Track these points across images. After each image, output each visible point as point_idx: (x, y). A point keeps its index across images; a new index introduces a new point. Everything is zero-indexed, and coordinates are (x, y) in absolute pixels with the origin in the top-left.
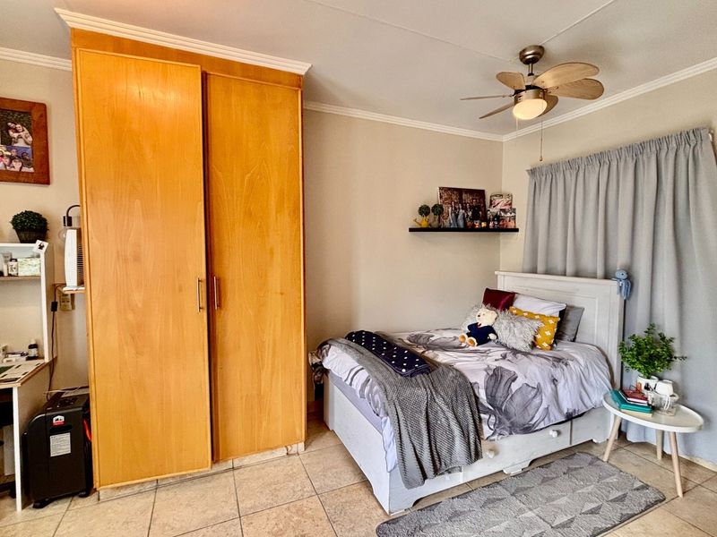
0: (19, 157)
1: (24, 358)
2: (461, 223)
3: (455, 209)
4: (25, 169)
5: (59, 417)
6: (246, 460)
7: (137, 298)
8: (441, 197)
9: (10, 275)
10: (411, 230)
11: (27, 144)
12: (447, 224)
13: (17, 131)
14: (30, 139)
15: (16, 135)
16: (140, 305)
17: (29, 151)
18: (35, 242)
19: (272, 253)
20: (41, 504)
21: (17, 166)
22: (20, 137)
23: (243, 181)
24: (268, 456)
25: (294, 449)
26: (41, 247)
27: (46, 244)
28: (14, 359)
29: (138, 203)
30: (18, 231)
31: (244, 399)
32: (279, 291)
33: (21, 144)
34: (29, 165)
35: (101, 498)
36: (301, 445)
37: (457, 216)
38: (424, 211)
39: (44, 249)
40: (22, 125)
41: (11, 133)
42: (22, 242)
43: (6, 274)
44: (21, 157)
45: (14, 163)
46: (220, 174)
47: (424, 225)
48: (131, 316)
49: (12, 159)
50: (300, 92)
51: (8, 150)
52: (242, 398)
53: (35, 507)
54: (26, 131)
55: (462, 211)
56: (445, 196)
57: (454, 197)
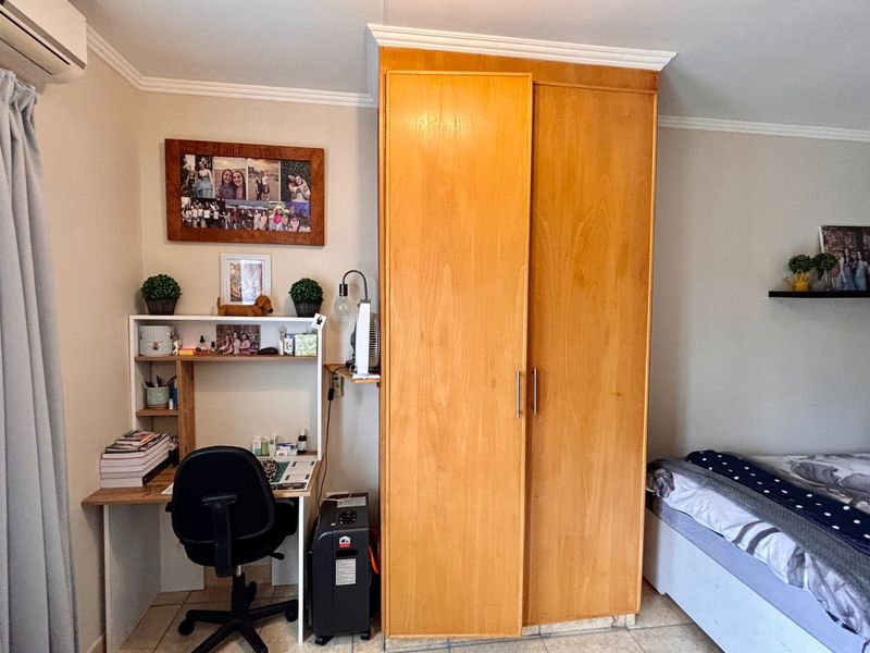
0: (297, 216)
1: (295, 452)
2: (862, 284)
3: (851, 260)
4: (303, 229)
5: (345, 538)
6: (557, 627)
7: (442, 394)
8: (826, 242)
9: (285, 353)
10: (772, 294)
11: (306, 199)
12: (837, 285)
13: (296, 185)
14: (308, 193)
15: (295, 189)
16: (444, 404)
17: (307, 206)
18: (313, 316)
19: (607, 335)
20: (323, 640)
21: (295, 224)
22: (299, 191)
23: (574, 232)
24: (586, 625)
25: (621, 620)
26: (319, 322)
27: (324, 318)
28: (285, 452)
29: (447, 269)
30: (296, 303)
31: (563, 542)
32: (614, 391)
33: (299, 199)
34: (306, 224)
35: (387, 647)
36: (631, 618)
37: (854, 271)
38: (798, 264)
39: (322, 324)
40: (302, 177)
41: (291, 187)
42: (299, 315)
43: (282, 353)
44: (299, 215)
45: (292, 222)
46: (545, 223)
47: (801, 286)
48: (433, 418)
49: (290, 217)
50: (655, 97)
51: (287, 207)
52: (559, 541)
53: (317, 642)
54: (305, 184)
55: (862, 264)
56: (833, 239)
57: (848, 241)
